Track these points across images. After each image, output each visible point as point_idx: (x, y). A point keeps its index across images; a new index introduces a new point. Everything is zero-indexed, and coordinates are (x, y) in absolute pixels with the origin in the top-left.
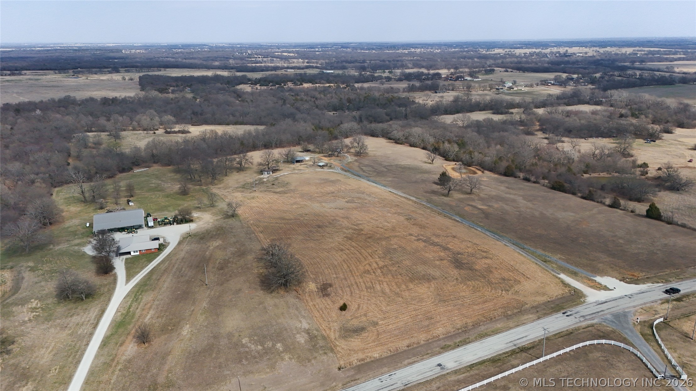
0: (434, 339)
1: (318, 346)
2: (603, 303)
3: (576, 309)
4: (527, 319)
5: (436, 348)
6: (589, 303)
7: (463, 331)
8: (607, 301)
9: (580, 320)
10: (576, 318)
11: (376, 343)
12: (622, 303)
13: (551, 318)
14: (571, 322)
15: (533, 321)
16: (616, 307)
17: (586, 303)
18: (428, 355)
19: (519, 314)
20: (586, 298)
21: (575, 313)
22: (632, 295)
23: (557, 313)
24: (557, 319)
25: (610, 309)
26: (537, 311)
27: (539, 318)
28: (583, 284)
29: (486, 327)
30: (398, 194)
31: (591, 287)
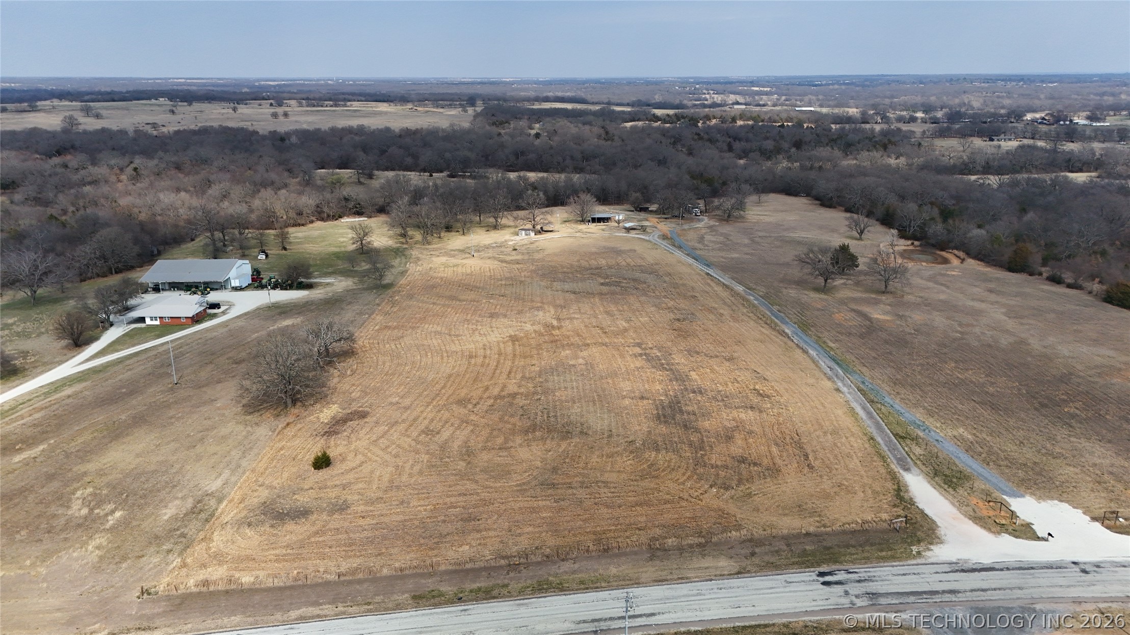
1: (178, 532)
2: (973, 570)
3: (871, 570)
4: (707, 568)
5: (403, 593)
6: (931, 561)
7: (509, 565)
8: (997, 566)
9: (852, 603)
10: (847, 593)
11: (289, 551)
12: (1042, 582)
13: (772, 580)
14: (821, 603)
15: (713, 578)
16: (1011, 589)
17: (919, 561)
18: (366, 607)
19: (692, 552)
20: (932, 547)
21: (858, 579)
22: (1098, 567)
23: (803, 570)
24: (785, 587)
25: (983, 590)
26: (753, 554)
27: (739, 573)
28: (959, 509)
29: (576, 566)
30: (720, 279)
31: (978, 520)
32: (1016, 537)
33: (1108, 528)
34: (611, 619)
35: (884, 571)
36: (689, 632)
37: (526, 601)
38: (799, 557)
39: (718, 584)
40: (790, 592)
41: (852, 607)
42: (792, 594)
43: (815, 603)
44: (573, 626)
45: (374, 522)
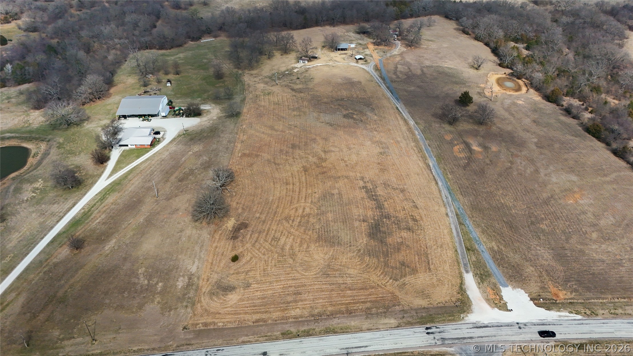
0: (282, 321)
1: (187, 296)
2: (481, 327)
3: (444, 326)
4: (386, 324)
5: (277, 332)
6: (467, 322)
7: (315, 319)
8: (489, 325)
9: (436, 343)
10: (434, 338)
11: (232, 309)
12: (503, 333)
13: (410, 331)
14: (425, 342)
15: (388, 329)
16: (491, 336)
17: (462, 322)
18: (265, 338)
19: (381, 316)
20: (468, 315)
21: (439, 331)
22: (525, 325)
23: (420, 326)
24: (413, 335)
25: (482, 337)
26: (403, 317)
27: (398, 327)
28: (482, 295)
29: (339, 321)
30: (403, 113)
31: (488, 300)
32: (500, 310)
33: (535, 304)
34: (352, 348)
35: (449, 327)
36: (379, 355)
37: (322, 338)
38: (420, 319)
39: (390, 332)
40: (415, 337)
41: (436, 345)
42: (415, 338)
43: (423, 343)
44: (339, 351)
45: (261, 294)
